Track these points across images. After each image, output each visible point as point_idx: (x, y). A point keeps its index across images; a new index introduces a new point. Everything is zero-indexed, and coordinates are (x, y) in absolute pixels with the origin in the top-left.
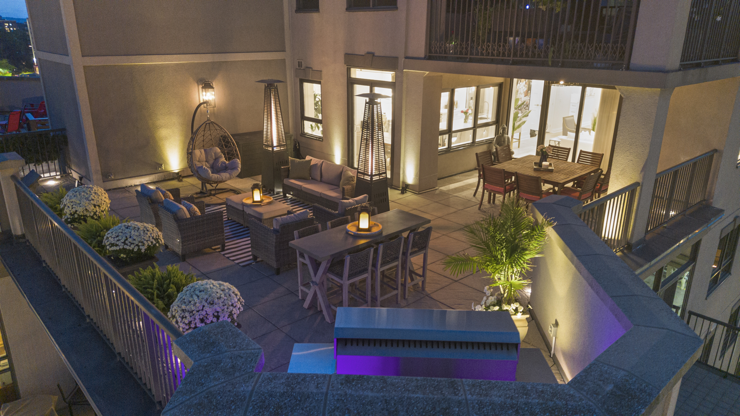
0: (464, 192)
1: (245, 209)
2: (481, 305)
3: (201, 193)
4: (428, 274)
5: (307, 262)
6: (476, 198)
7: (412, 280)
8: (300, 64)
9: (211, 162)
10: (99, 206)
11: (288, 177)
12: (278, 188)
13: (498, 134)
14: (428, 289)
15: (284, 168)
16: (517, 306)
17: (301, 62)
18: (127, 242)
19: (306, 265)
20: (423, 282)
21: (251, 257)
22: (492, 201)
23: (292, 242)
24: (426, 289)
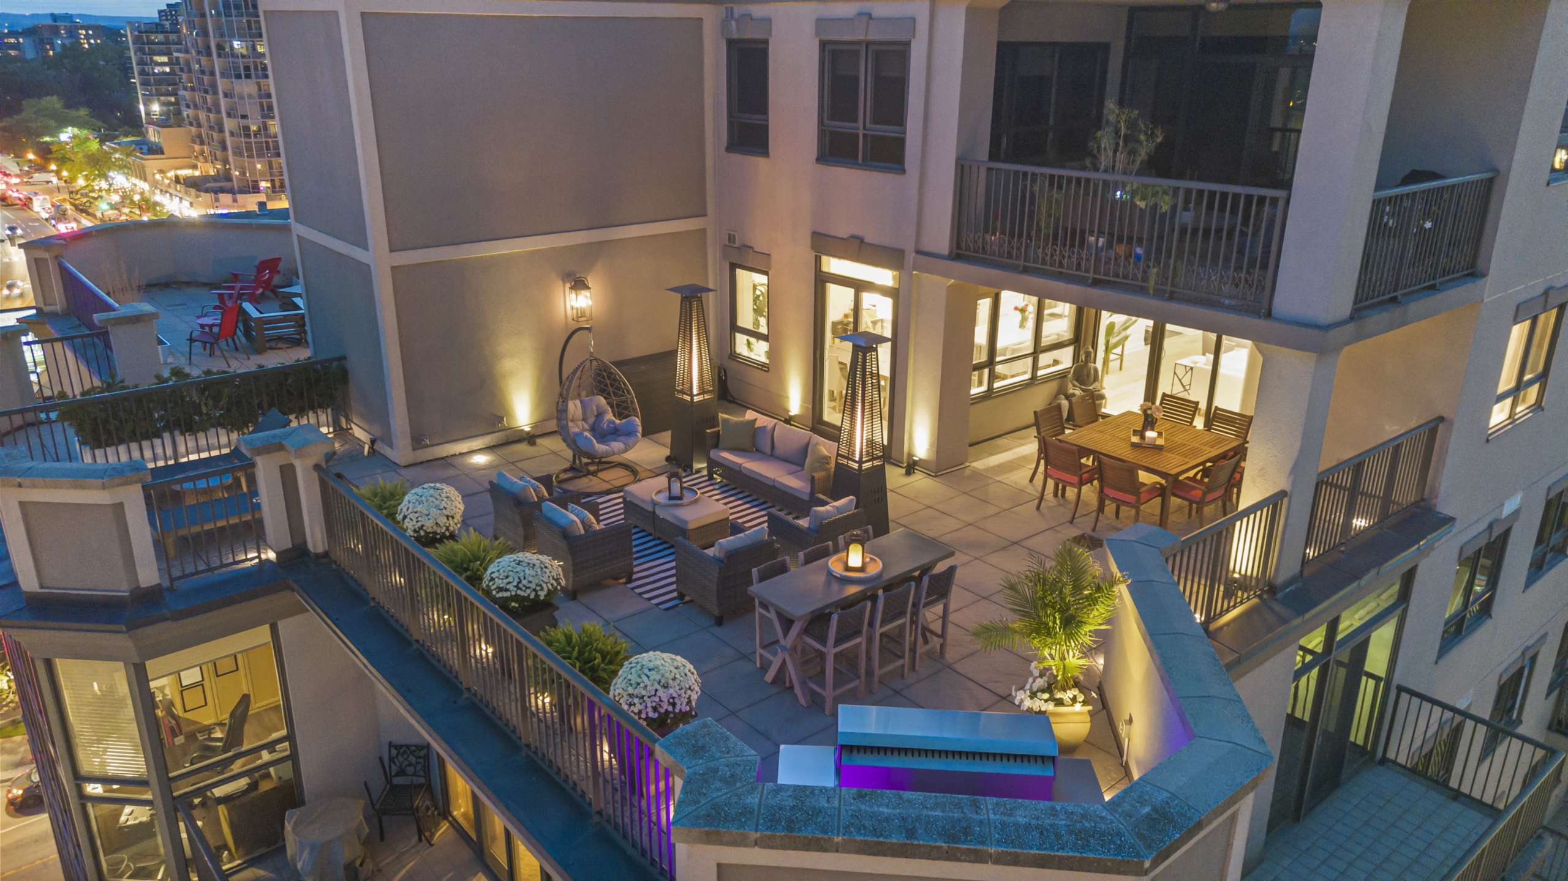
0: (1015, 472)
1: (658, 511)
2: (1025, 691)
3: (572, 469)
4: (951, 629)
5: (772, 615)
6: (1033, 486)
7: (926, 642)
8: (731, 238)
9: (592, 420)
10: (453, 517)
11: (716, 446)
12: (699, 462)
13: (1078, 362)
14: (950, 655)
15: (711, 433)
16: (1075, 693)
17: (734, 236)
18: (521, 585)
19: (770, 620)
20: (942, 646)
21: (675, 594)
22: (1060, 492)
23: (751, 588)
24: (947, 656)
